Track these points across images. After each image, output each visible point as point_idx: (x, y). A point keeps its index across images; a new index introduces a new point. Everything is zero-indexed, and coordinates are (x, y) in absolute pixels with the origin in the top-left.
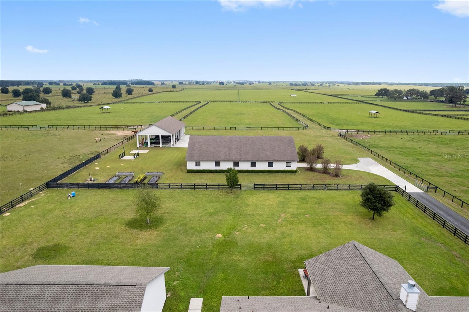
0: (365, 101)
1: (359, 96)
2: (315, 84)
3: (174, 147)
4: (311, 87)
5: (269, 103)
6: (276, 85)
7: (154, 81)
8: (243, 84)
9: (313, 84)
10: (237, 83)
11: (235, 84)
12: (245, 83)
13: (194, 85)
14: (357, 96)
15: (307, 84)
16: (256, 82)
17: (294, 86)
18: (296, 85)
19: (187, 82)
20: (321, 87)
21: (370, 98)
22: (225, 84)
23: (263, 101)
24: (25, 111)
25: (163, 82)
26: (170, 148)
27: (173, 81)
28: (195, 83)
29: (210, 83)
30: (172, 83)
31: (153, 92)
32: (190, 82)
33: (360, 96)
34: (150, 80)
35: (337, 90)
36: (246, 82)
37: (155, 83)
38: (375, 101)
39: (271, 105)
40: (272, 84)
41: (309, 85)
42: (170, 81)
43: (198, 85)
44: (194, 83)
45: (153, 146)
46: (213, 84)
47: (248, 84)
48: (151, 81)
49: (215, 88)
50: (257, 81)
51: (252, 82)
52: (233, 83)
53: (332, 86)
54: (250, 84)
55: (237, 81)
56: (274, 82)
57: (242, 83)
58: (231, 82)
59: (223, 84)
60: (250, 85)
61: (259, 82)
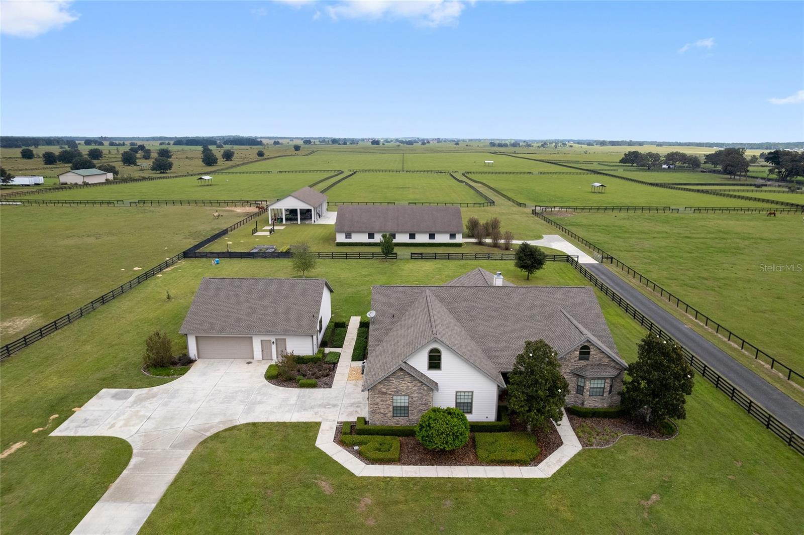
0: (599, 170)
1: (594, 163)
2: (532, 145)
3: (315, 223)
4: (525, 150)
5: (449, 174)
6: (467, 145)
7: (261, 138)
8: (412, 144)
9: (528, 145)
10: (402, 142)
11: (398, 144)
12: (415, 142)
13: (329, 145)
14: (591, 163)
15: (519, 144)
16: (433, 140)
17: (497, 147)
18: (500, 145)
19: (318, 140)
20: (542, 148)
21: (612, 166)
22: (381, 144)
23: (440, 170)
24: (86, 184)
25: (276, 141)
26: (311, 224)
27: (294, 138)
28: (330, 143)
29: (356, 143)
30: (292, 142)
31: (265, 157)
32: (323, 141)
33: (597, 163)
34: (254, 136)
35: (565, 154)
36: (417, 140)
37: (263, 141)
38: (615, 170)
39: (452, 176)
40: (460, 144)
41: (522, 146)
42: (288, 138)
43: (336, 145)
44: (328, 141)
45: (289, 223)
46: (360, 143)
47: (420, 143)
48: (256, 138)
49: (365, 150)
50: (436, 139)
51: (427, 140)
52: (395, 142)
53: (560, 148)
54: (424, 144)
55: (401, 139)
56: (464, 141)
57: (410, 143)
58: (392, 141)
59: (379, 144)
60: (422, 146)
61: (439, 141)
